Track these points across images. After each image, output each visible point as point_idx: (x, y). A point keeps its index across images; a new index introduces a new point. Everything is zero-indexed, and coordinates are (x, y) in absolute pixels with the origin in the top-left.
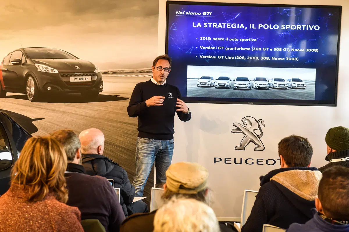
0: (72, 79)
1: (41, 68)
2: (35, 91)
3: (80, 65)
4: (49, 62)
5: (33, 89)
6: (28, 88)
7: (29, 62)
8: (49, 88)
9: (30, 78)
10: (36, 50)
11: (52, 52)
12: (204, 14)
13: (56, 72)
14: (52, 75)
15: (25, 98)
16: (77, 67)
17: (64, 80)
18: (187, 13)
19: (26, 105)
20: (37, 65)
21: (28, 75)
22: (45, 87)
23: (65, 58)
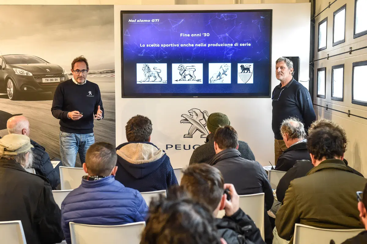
0: (44, 80)
1: (18, 71)
2: (14, 91)
3: (50, 68)
4: (24, 67)
5: (12, 89)
6: (8, 89)
7: (8, 67)
8: (25, 89)
9: (10, 80)
10: (14, 57)
11: (26, 58)
12: (153, 21)
13: (31, 74)
14: (28, 77)
15: (6, 97)
16: (48, 70)
17: (38, 81)
18: (138, 21)
19: (8, 103)
20: (14, 69)
21: (8, 78)
22: (22, 88)
23: (38, 63)
